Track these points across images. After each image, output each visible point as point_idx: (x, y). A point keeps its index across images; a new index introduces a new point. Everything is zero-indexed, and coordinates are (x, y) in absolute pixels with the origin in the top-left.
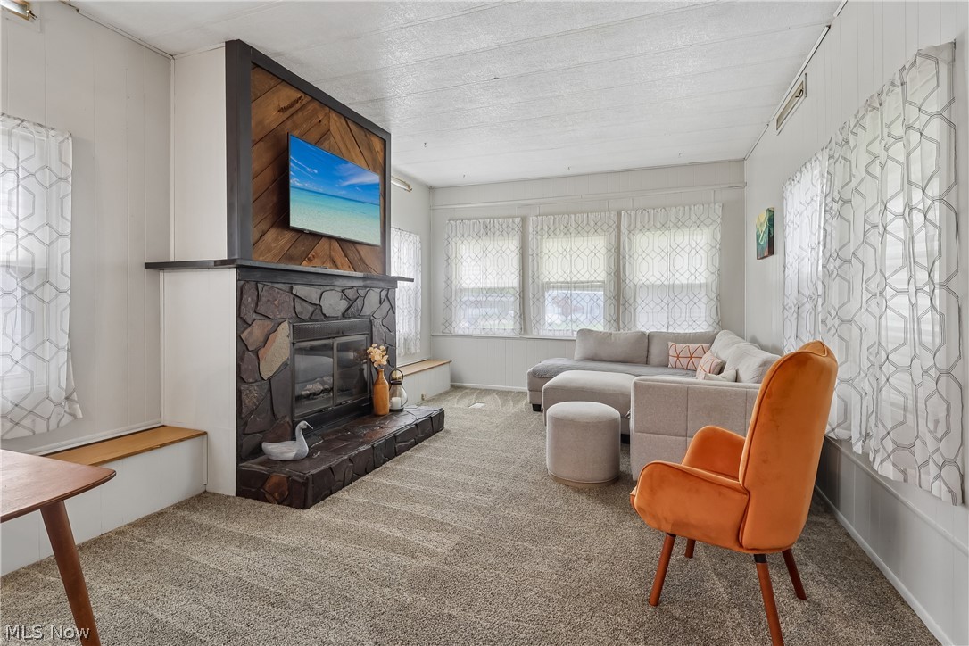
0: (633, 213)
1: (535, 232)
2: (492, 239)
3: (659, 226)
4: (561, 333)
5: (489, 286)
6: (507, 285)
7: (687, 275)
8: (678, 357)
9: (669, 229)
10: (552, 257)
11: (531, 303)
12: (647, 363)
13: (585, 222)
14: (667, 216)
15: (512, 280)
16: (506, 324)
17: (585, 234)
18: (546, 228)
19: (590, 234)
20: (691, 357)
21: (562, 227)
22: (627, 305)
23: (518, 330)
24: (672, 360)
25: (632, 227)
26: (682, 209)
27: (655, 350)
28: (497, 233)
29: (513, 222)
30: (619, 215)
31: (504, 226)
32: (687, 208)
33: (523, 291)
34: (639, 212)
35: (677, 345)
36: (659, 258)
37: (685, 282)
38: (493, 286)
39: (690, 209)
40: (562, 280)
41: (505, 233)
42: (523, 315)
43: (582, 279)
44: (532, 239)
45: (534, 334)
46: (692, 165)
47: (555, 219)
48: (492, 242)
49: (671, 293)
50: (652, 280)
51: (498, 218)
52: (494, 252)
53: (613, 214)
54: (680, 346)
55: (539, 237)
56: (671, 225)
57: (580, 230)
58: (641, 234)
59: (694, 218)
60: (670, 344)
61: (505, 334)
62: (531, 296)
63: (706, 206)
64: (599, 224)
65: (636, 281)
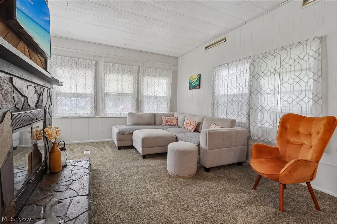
0: (144, 68)
1: (103, 70)
2: (80, 69)
3: (154, 75)
4: (116, 115)
5: (78, 92)
6: (88, 93)
7: (162, 93)
8: (167, 121)
9: (157, 76)
10: (111, 81)
11: (101, 101)
12: (155, 124)
13: (126, 69)
14: (156, 72)
15: (90, 90)
16: (88, 111)
17: (126, 74)
18: (108, 68)
19: (128, 74)
20: (172, 121)
21: (116, 69)
22: (141, 103)
23: (94, 114)
24: (164, 123)
25: (144, 74)
26: (161, 70)
27: (158, 119)
28: (83, 67)
29: (92, 63)
30: (139, 68)
31: (87, 64)
32: (162, 70)
33: (96, 95)
34: (147, 68)
35: (166, 117)
36: (153, 86)
37: (161, 95)
38: (80, 92)
39: (163, 70)
40: (116, 92)
41: (87, 67)
42: (96, 106)
43: (125, 92)
44: (101, 72)
45: (102, 115)
46: (164, 55)
47: (113, 65)
48: (80, 71)
49: (156, 99)
50: (151, 94)
51: (83, 59)
52: (81, 75)
53: (137, 67)
54: (167, 117)
55: (105, 72)
56: (158, 75)
57: (124, 72)
58: (147, 77)
59: (165, 74)
60: (163, 117)
61: (88, 116)
62: (101, 98)
63: (168, 70)
64: (132, 70)
65: (145, 94)
